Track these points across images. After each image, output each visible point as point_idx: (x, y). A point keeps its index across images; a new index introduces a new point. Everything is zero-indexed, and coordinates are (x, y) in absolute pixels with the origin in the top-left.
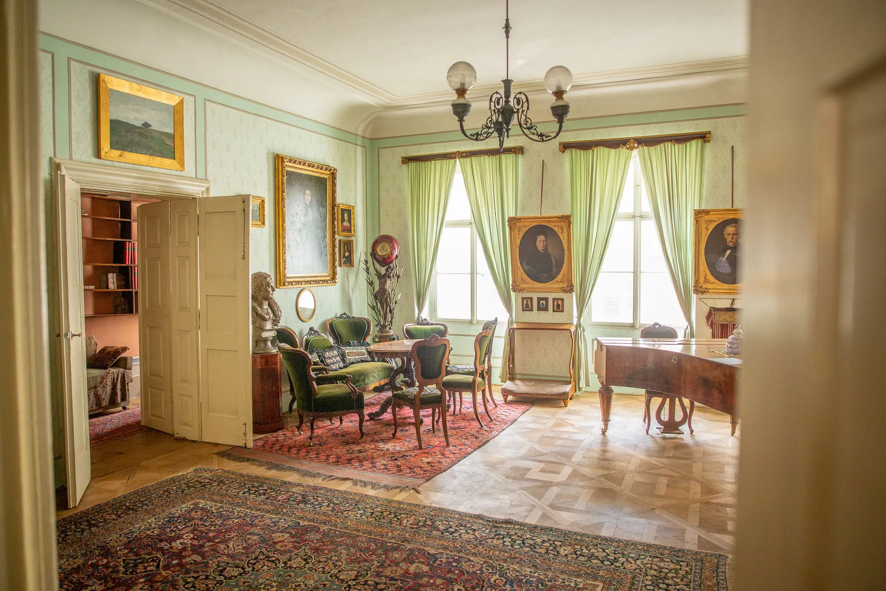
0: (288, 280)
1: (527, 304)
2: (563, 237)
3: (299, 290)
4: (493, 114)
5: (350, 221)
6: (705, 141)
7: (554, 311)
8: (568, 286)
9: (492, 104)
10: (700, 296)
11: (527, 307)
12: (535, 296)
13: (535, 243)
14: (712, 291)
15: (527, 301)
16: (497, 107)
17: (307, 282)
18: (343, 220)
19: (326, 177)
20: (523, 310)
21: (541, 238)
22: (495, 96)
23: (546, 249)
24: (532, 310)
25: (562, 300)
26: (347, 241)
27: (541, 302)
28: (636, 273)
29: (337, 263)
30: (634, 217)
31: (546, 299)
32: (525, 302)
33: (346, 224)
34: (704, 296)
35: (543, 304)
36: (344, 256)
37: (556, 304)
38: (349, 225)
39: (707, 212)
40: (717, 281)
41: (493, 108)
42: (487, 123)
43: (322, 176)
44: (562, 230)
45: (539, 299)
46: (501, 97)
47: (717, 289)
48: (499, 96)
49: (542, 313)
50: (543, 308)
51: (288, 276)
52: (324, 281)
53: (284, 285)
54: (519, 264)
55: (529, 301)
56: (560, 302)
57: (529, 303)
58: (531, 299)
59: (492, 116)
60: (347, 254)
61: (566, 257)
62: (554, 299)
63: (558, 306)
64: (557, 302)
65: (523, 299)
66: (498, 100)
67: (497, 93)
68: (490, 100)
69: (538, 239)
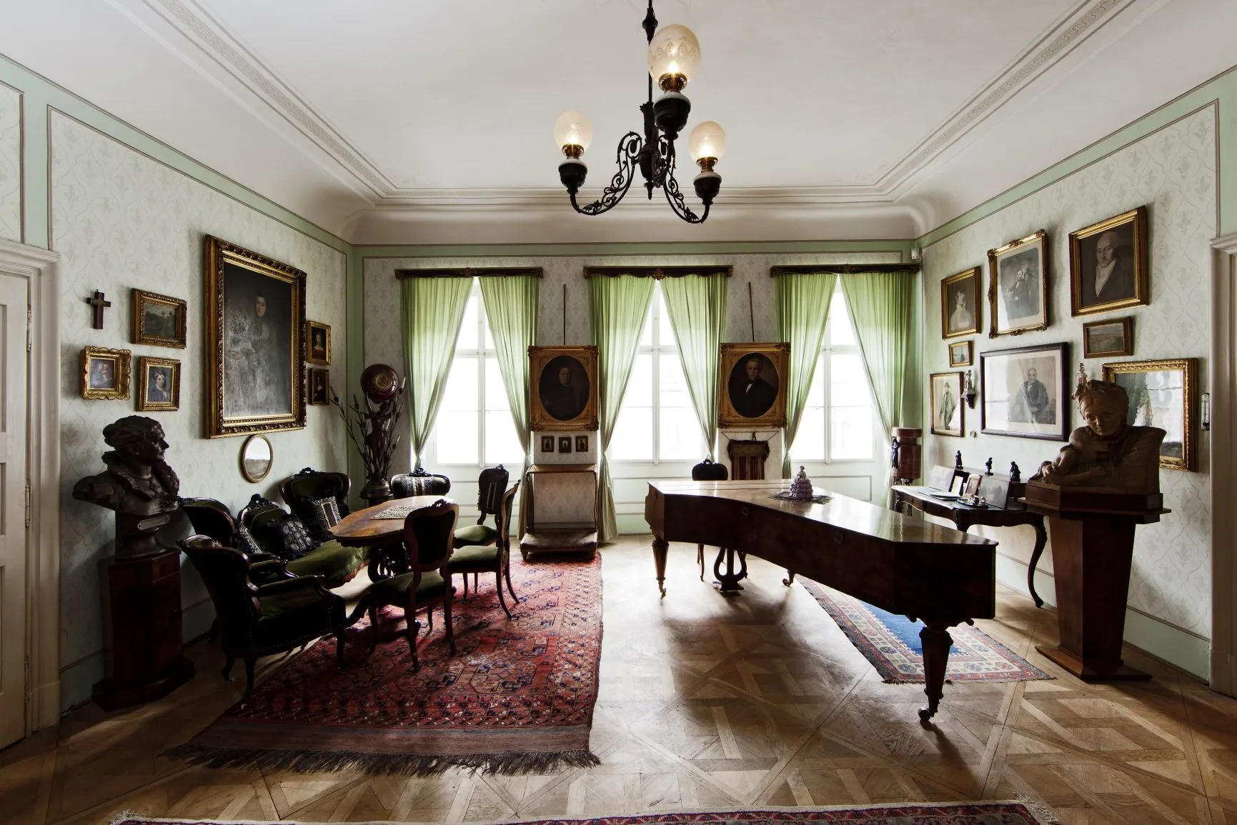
0: (225, 425)
1: (548, 444)
3: (244, 439)
4: (622, 167)
5: (323, 344)
6: (727, 275)
7: (577, 450)
8: (592, 424)
9: (623, 153)
10: (723, 429)
11: (546, 446)
12: (557, 436)
13: (558, 375)
14: (735, 425)
15: (548, 441)
16: (631, 155)
17: (258, 427)
18: (314, 343)
19: (290, 281)
20: (543, 451)
21: (564, 370)
22: (629, 139)
23: (569, 382)
24: (552, 451)
25: (586, 438)
26: (320, 370)
27: (564, 442)
28: (656, 408)
29: (306, 400)
30: (653, 350)
31: (569, 439)
32: (546, 441)
33: (318, 348)
34: (727, 430)
35: (565, 444)
36: (316, 391)
37: (579, 443)
38: (322, 350)
39: (732, 346)
40: (739, 415)
41: (623, 158)
42: (613, 185)
43: (284, 280)
44: (588, 362)
45: (561, 439)
46: (639, 139)
47: (739, 422)
48: (634, 137)
50: (565, 449)
51: (225, 419)
52: (286, 425)
53: (219, 432)
54: (539, 400)
55: (550, 441)
56: (584, 441)
57: (550, 442)
58: (552, 438)
59: (621, 172)
60: (320, 388)
62: (577, 438)
63: (582, 444)
64: (581, 441)
65: (543, 438)
66: (633, 144)
67: (632, 134)
68: (620, 148)
69: (561, 372)
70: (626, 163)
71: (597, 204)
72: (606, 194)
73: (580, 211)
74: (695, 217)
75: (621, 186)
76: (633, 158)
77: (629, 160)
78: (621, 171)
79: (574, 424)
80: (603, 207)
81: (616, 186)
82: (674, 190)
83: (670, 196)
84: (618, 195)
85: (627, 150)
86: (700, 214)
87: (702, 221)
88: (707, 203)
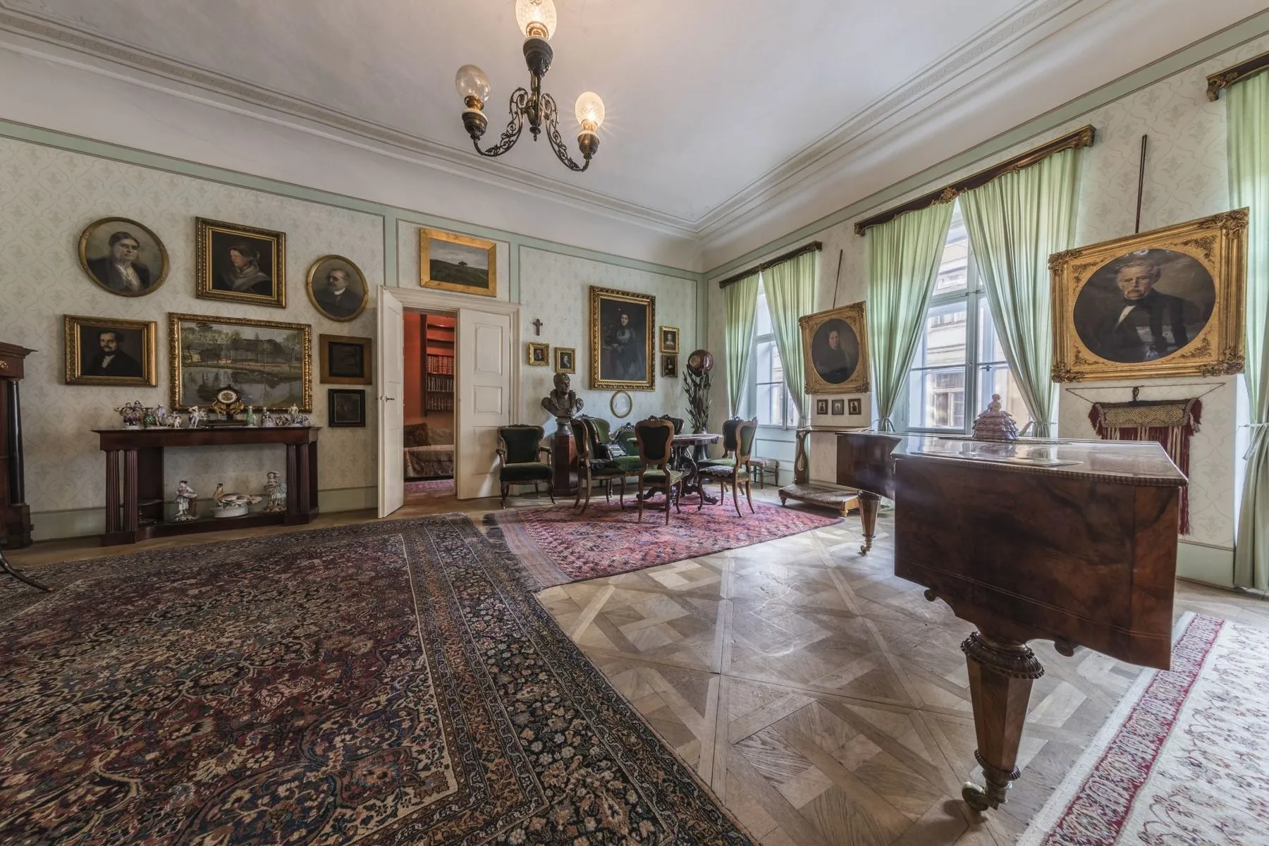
1: (822, 408)
2: (855, 329)
5: (674, 340)
6: (1079, 146)
7: (850, 413)
8: (864, 385)
9: (514, 105)
10: (1067, 384)
11: (821, 410)
12: (830, 399)
13: (828, 340)
14: (1092, 376)
15: (823, 404)
16: (520, 106)
18: (666, 340)
19: (646, 303)
20: (818, 413)
21: (834, 334)
22: (518, 93)
23: (839, 345)
24: (826, 413)
25: (859, 400)
26: (670, 356)
27: (837, 404)
28: (969, 366)
30: (967, 295)
31: (842, 402)
32: (820, 404)
33: (668, 343)
34: (1074, 384)
35: (838, 407)
36: (667, 369)
37: (852, 405)
38: (673, 344)
39: (1075, 253)
40: (1101, 360)
41: (514, 109)
42: (507, 131)
43: (641, 303)
44: (855, 321)
45: (834, 402)
46: (526, 93)
47: (1104, 372)
48: (522, 92)
49: (838, 417)
50: (838, 412)
51: (599, 380)
52: (639, 387)
54: (812, 364)
56: (856, 404)
57: (824, 406)
58: (826, 401)
60: (670, 367)
61: (860, 352)
62: (850, 401)
63: (854, 408)
64: (854, 404)
65: (818, 401)
66: (522, 97)
67: (520, 89)
68: (512, 101)
69: (831, 336)
70: (516, 113)
71: (496, 148)
72: (503, 139)
73: (482, 154)
74: (576, 166)
75: (515, 132)
76: (521, 109)
77: (519, 111)
78: (514, 119)
79: (845, 386)
80: (502, 150)
81: (511, 132)
82: (558, 141)
83: (554, 145)
84: (513, 138)
85: (517, 103)
86: (581, 165)
87: (583, 170)
88: (588, 157)
